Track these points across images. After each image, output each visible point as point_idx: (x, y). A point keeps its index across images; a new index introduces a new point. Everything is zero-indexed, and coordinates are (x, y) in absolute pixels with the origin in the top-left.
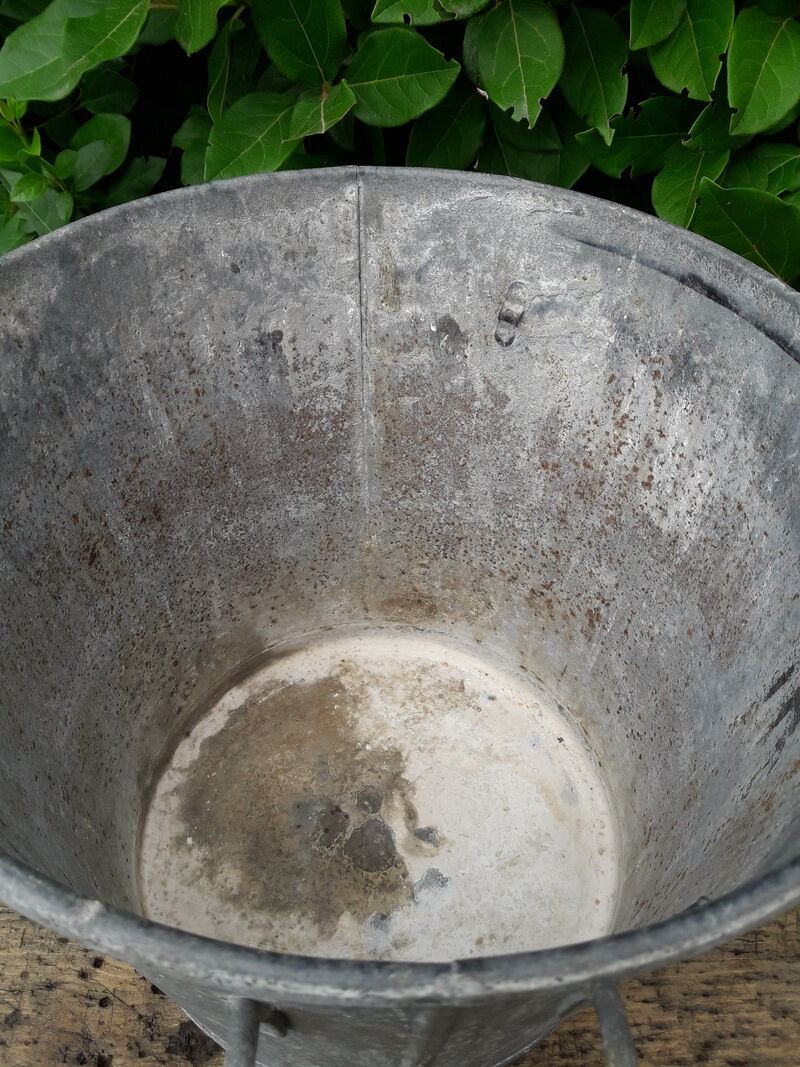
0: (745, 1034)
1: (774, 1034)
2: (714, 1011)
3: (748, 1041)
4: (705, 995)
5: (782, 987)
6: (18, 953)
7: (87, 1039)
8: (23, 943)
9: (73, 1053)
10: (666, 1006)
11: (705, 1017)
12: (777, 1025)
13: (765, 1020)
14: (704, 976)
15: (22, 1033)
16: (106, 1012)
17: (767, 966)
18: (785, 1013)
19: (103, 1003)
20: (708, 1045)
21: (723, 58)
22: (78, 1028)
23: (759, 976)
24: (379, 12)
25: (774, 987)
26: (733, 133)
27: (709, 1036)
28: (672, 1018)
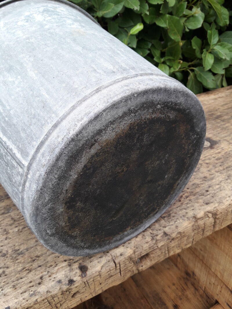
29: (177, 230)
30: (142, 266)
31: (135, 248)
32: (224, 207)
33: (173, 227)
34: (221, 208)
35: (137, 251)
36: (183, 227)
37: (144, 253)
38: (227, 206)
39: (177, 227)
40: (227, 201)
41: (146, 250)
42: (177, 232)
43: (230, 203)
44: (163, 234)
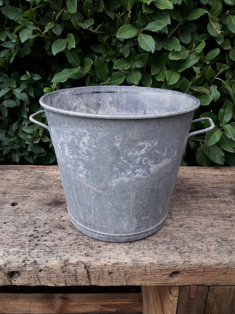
0: (189, 224)
1: (195, 224)
2: (182, 221)
3: (189, 225)
4: (181, 219)
5: (196, 219)
6: (46, 216)
7: (60, 225)
8: (47, 215)
9: (58, 227)
10: (173, 221)
11: (181, 222)
12: (195, 223)
13: (193, 222)
14: (181, 217)
15: (48, 225)
16: (64, 222)
17: (193, 216)
18: (197, 222)
19: (64, 221)
20: (182, 225)
21: (165, 75)
22: (59, 224)
23: (191, 217)
24: (114, 67)
25: (195, 219)
26: (168, 84)
27: (182, 224)
28: (175, 222)
29: (46, 264)
30: (15, 281)
31: (7, 262)
32: (99, 264)
33: (44, 260)
34: (95, 264)
35: (8, 265)
36: (52, 263)
37: (13, 269)
38: (101, 265)
39: (47, 261)
40: (105, 261)
41: (15, 267)
42: (45, 265)
43: (106, 264)
44: (33, 261)
